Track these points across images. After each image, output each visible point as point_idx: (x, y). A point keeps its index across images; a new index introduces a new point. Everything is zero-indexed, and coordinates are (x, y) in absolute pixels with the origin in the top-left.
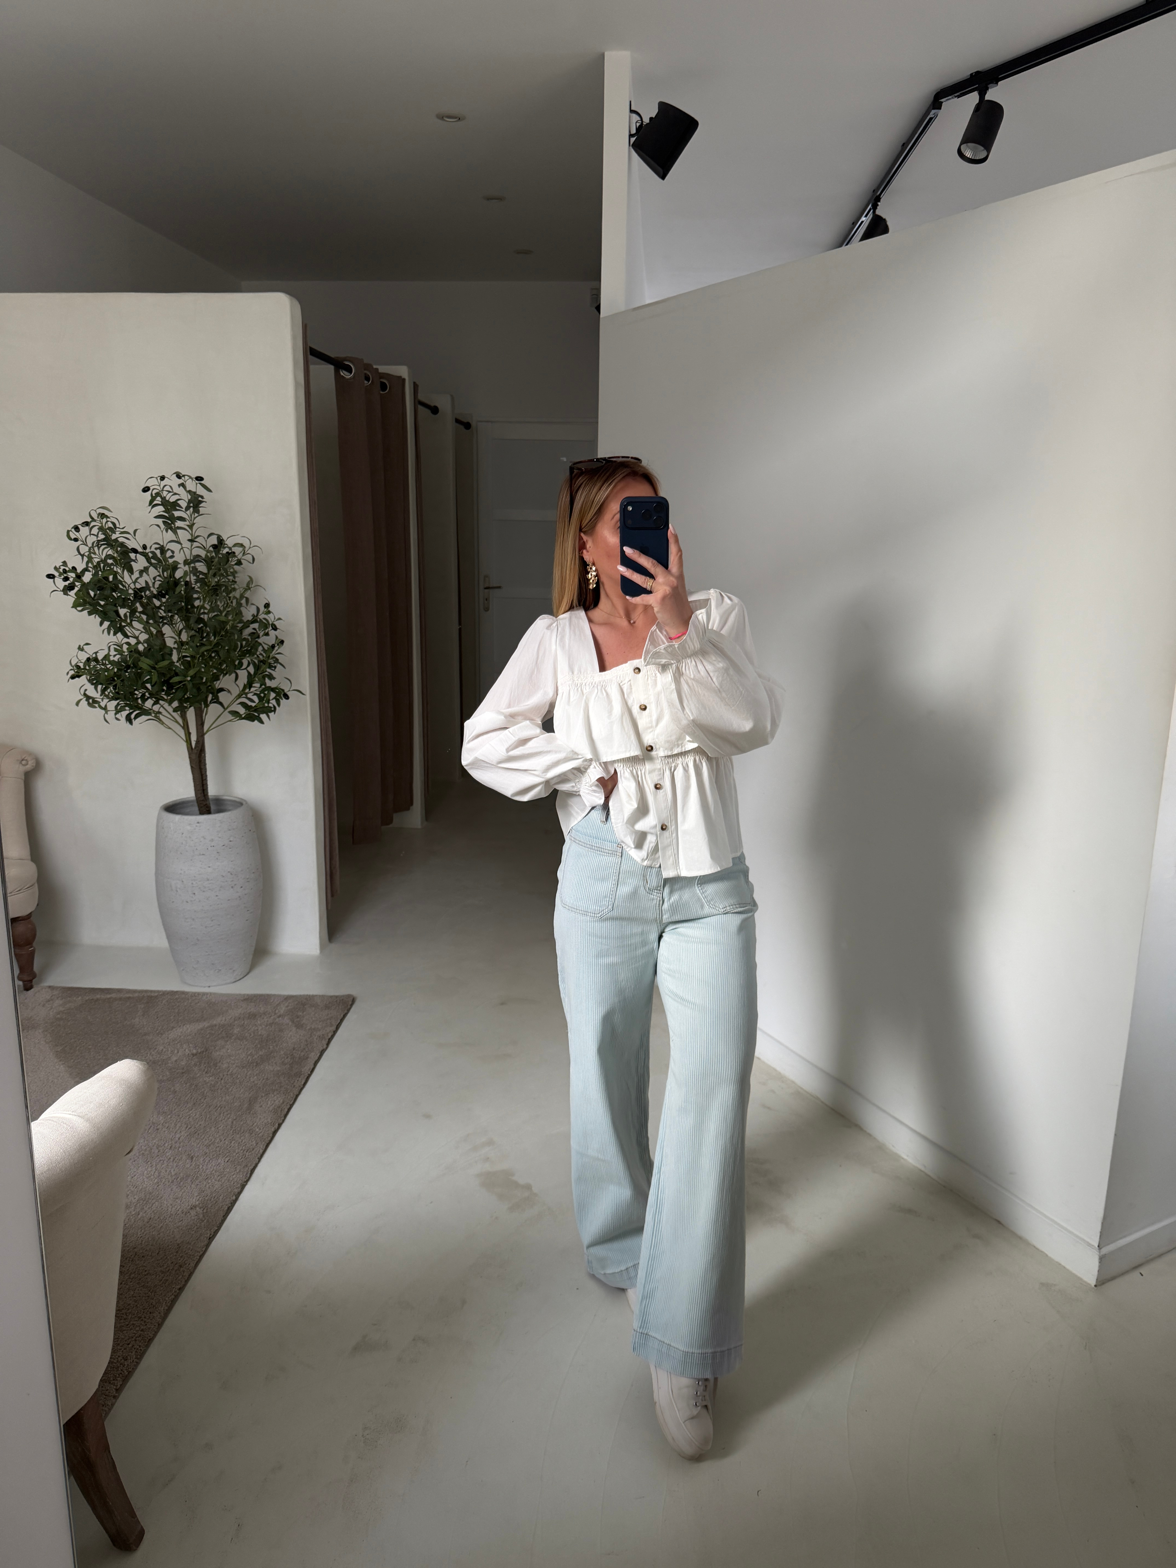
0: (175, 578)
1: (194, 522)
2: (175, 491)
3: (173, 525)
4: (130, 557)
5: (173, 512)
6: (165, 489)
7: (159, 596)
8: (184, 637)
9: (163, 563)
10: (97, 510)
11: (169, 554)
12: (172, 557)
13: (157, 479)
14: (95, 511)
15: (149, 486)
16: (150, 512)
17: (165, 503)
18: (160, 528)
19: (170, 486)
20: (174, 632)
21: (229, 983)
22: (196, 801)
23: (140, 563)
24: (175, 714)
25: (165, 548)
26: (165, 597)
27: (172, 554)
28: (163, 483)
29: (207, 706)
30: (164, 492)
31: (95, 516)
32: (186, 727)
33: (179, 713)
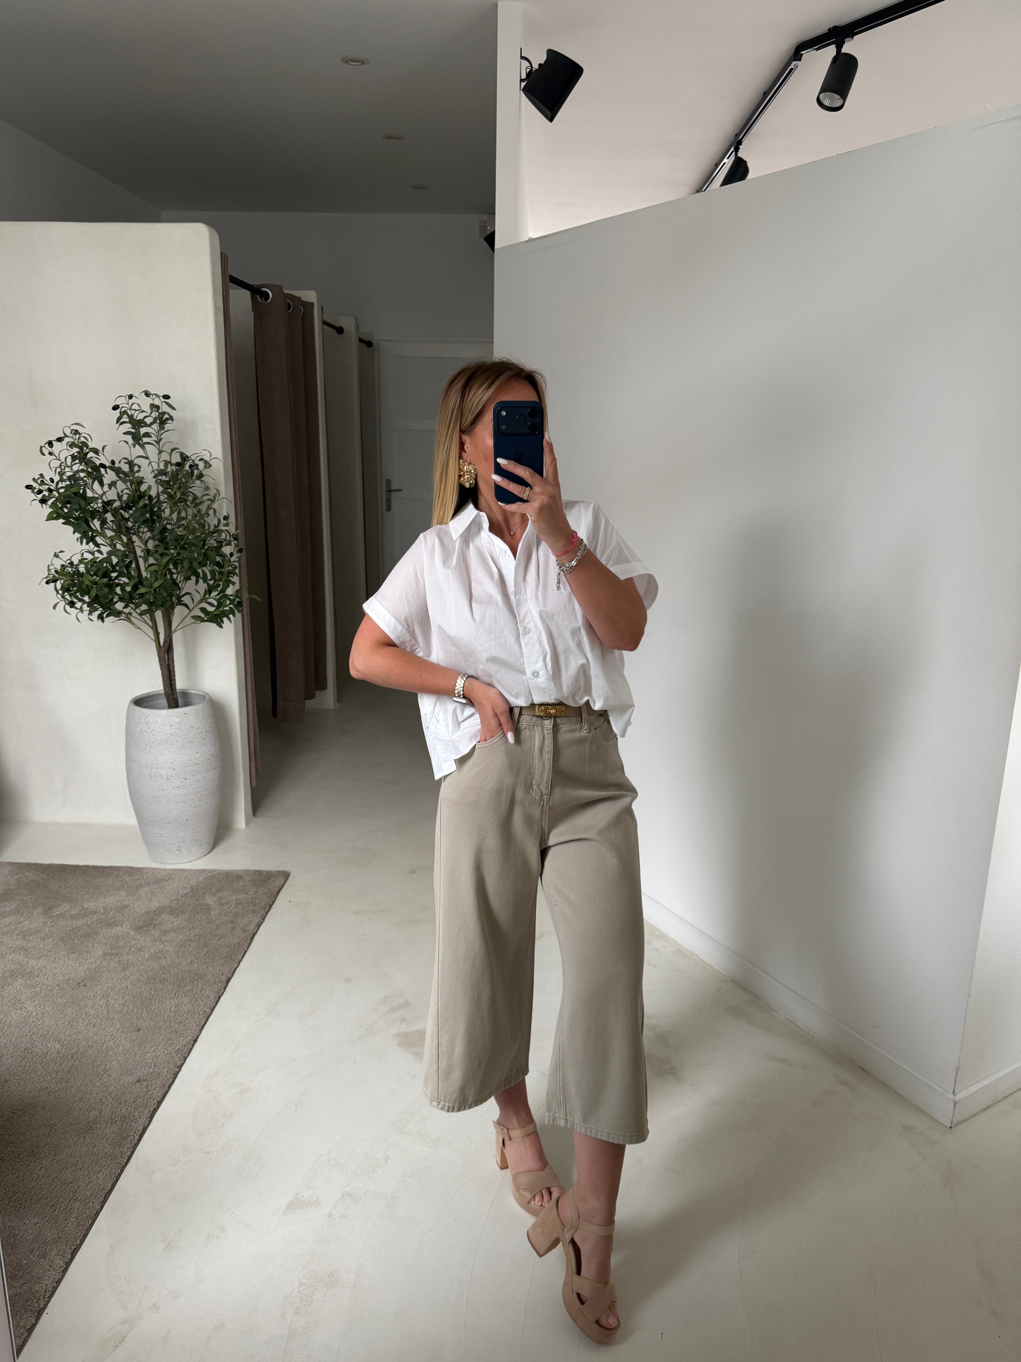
0: (141, 491)
1: (162, 437)
2: (142, 409)
3: (141, 441)
4: (100, 471)
5: (141, 429)
6: (133, 408)
7: (127, 507)
8: (151, 545)
9: (129, 477)
10: (71, 427)
11: (136, 468)
12: (139, 471)
13: (126, 398)
14: (69, 427)
15: (119, 404)
16: (117, 429)
17: (132, 420)
18: (128, 444)
19: (138, 404)
20: (141, 542)
21: (195, 860)
22: (164, 695)
23: (109, 476)
24: (144, 617)
25: (133, 462)
26: (132, 509)
27: (138, 469)
28: (131, 401)
29: (173, 607)
30: (132, 411)
31: (68, 433)
32: (154, 627)
33: (148, 615)
